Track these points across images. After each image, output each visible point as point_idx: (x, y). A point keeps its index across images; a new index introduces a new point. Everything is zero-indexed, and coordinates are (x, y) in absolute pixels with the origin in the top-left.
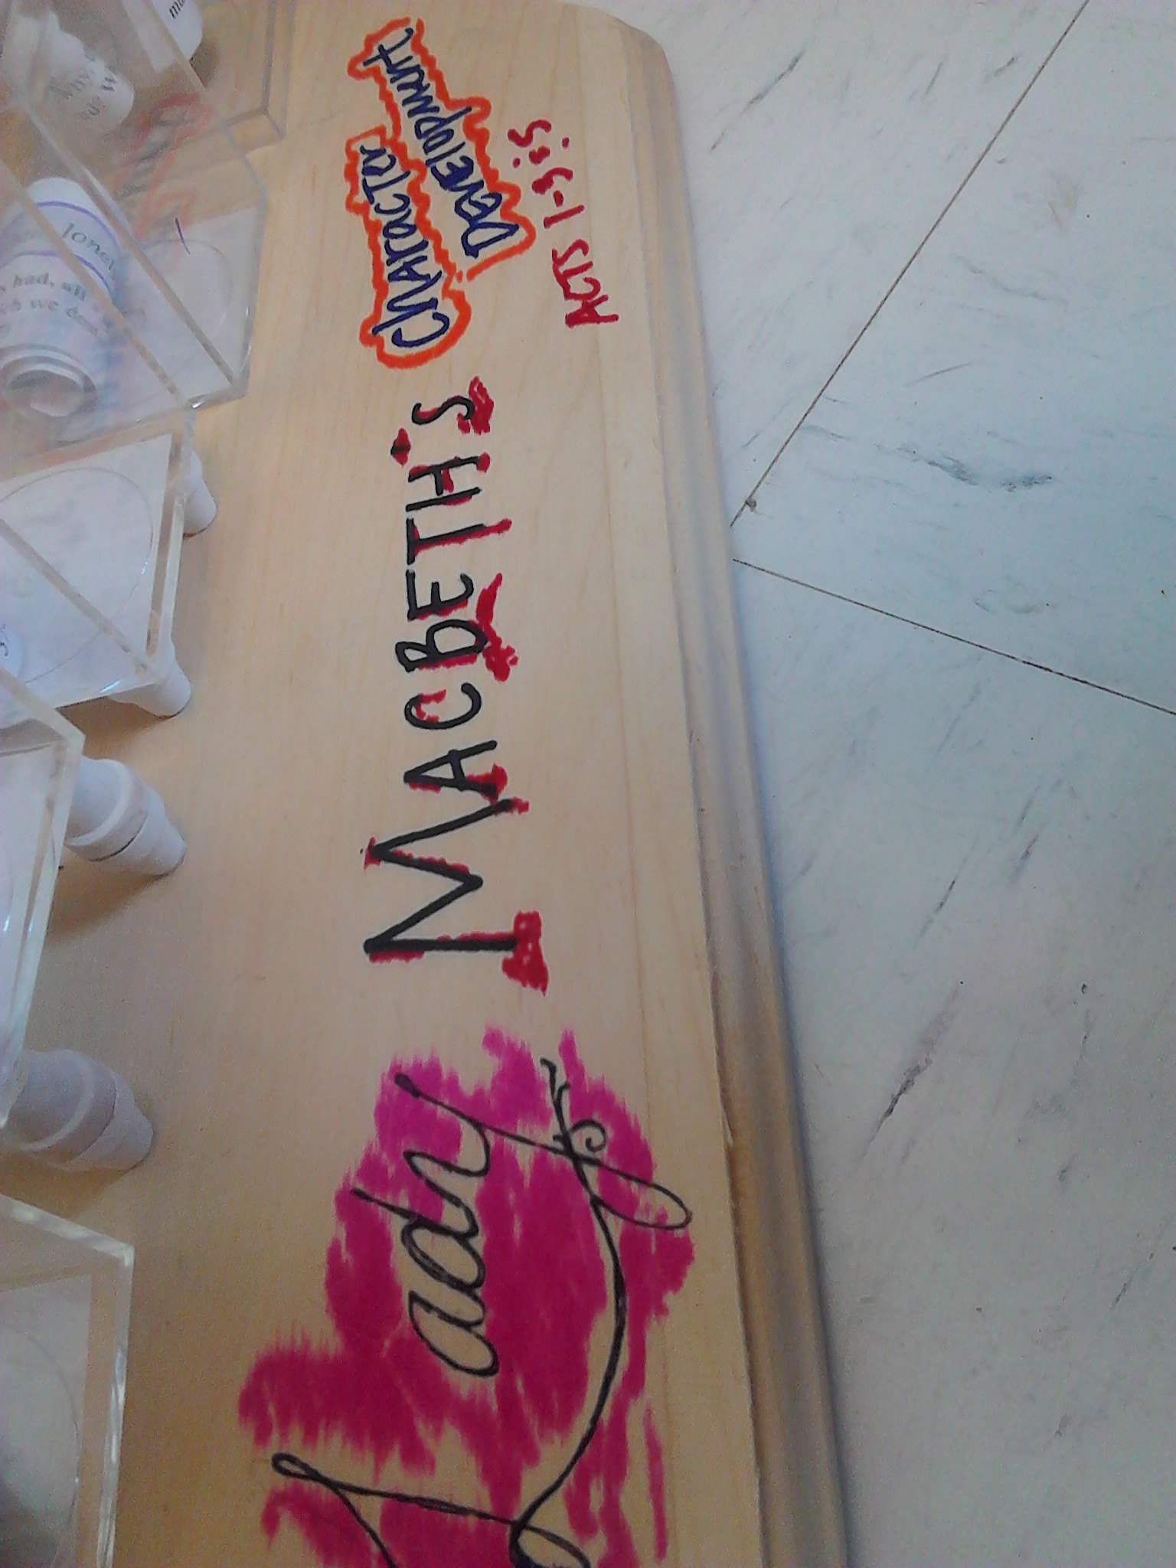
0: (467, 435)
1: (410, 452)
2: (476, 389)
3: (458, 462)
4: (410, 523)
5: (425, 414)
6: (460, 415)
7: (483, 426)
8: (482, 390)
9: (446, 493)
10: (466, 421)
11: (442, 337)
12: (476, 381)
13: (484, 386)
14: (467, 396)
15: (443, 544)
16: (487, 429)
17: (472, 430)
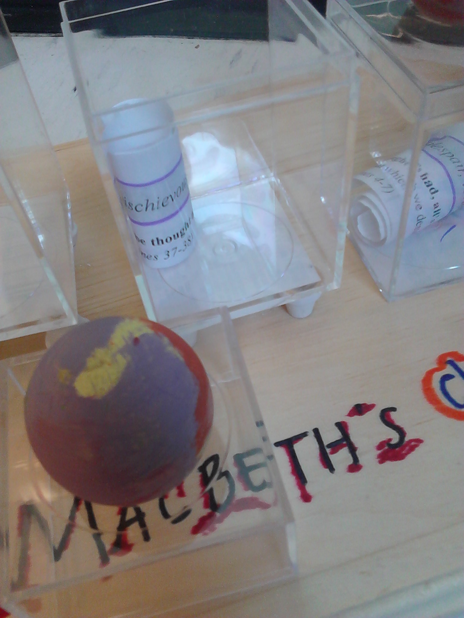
0: (375, 450)
1: (358, 417)
2: (413, 443)
3: (353, 450)
4: (305, 435)
5: (389, 416)
6: (390, 440)
7: (383, 458)
8: (412, 449)
9: (328, 450)
10: (386, 445)
11: (452, 407)
12: (419, 441)
13: (417, 449)
14: (407, 439)
15: (290, 462)
16: (382, 462)
17: (379, 452)
